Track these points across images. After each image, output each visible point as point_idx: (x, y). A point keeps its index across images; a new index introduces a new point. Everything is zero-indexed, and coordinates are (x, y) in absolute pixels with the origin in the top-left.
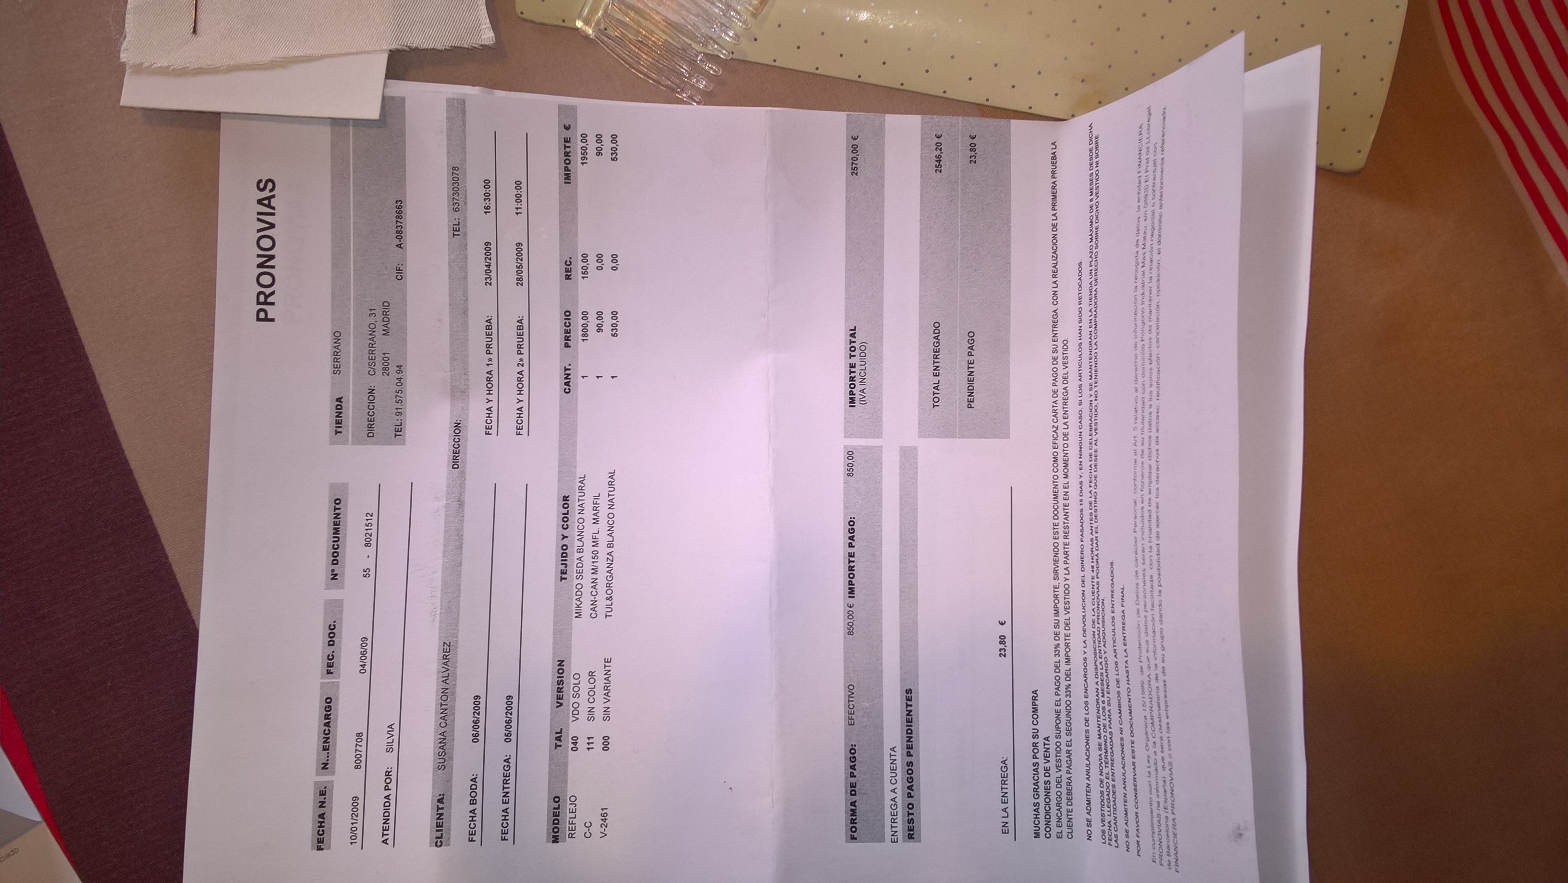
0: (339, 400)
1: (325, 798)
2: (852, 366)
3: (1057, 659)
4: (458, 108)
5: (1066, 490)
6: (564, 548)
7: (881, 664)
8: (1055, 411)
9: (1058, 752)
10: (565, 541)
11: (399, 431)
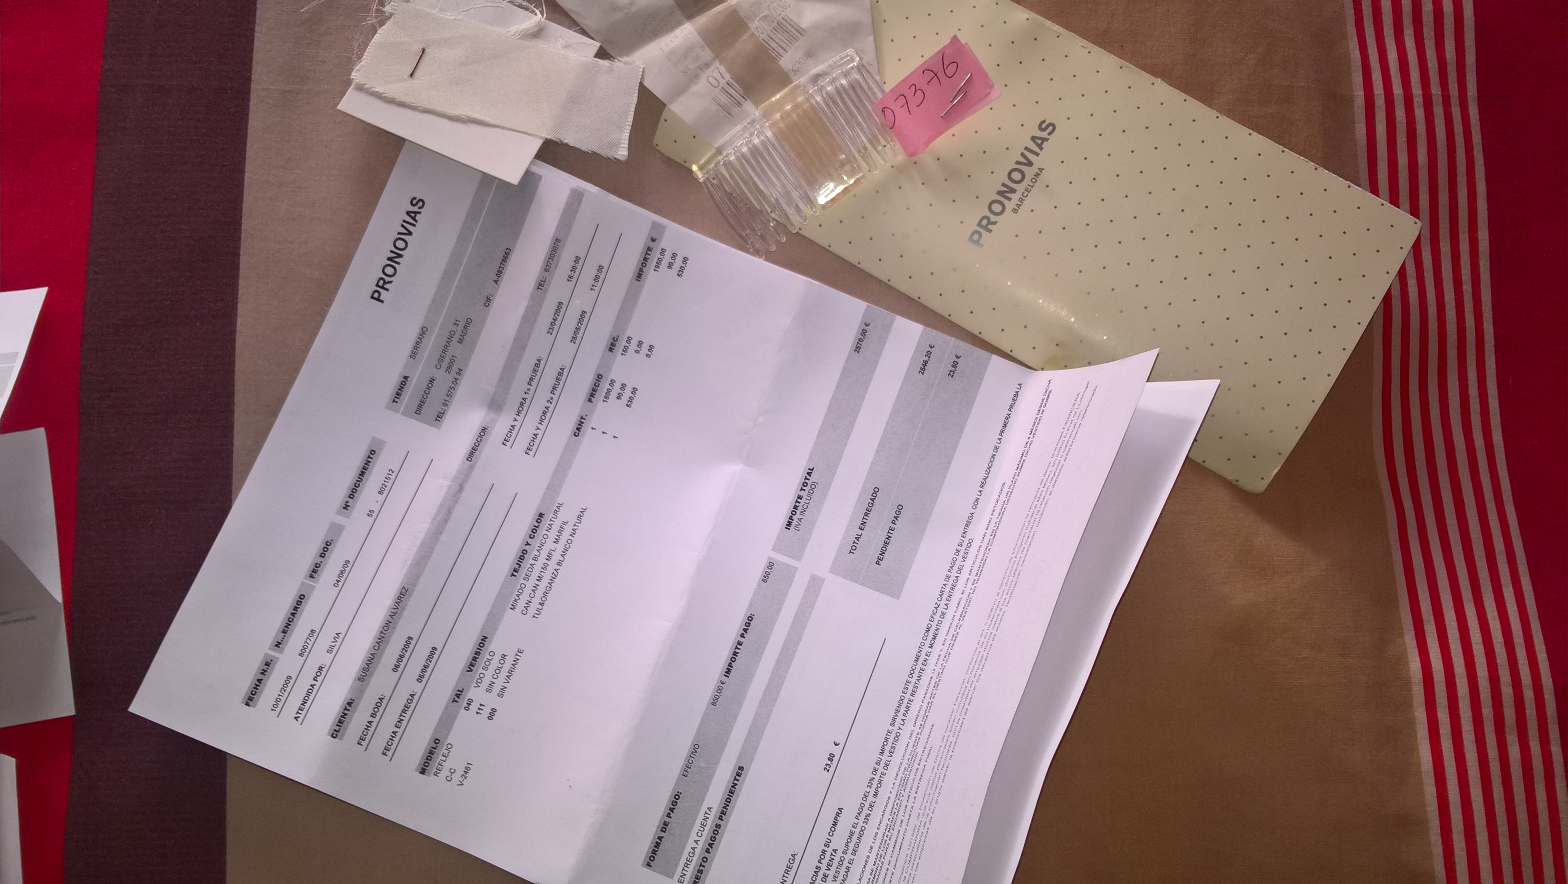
0: (406, 378)
1: (268, 668)
2: (800, 497)
3: (868, 789)
4: (576, 197)
5: (927, 658)
6: (524, 552)
7: (728, 738)
8: (942, 592)
9: (840, 865)
10: (527, 548)
11: (439, 417)
